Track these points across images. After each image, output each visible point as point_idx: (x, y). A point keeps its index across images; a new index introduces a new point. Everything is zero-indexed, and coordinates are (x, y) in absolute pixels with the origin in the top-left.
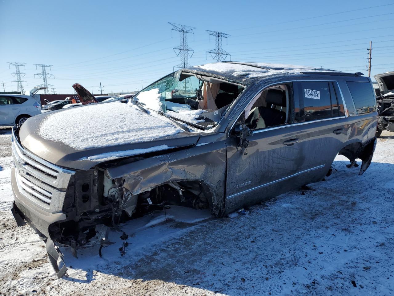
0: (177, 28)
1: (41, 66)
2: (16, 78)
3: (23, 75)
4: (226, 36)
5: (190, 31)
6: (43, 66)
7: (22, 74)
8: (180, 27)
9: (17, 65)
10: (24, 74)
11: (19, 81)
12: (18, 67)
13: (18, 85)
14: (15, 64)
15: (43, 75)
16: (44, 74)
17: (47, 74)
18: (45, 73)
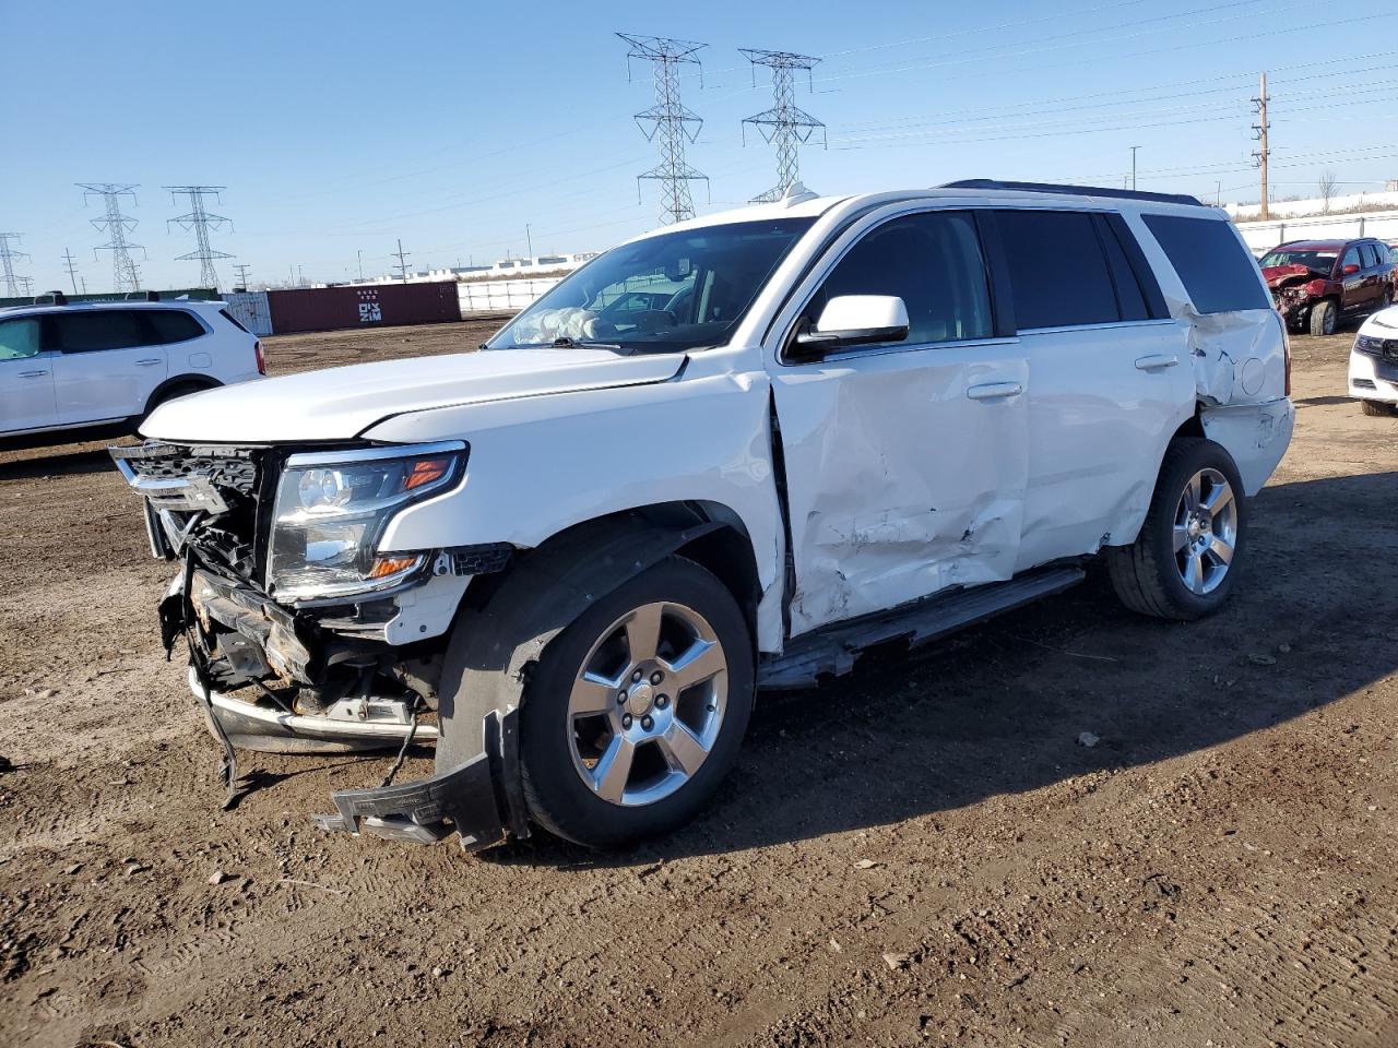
0: (645, 50)
1: (188, 190)
2: (107, 237)
3: (131, 224)
4: (807, 63)
5: (688, 57)
6: (195, 191)
7: (128, 223)
8: (654, 45)
9: (109, 192)
10: (134, 223)
11: (120, 246)
12: (115, 200)
13: (116, 258)
14: (102, 188)
15: (196, 220)
16: (200, 219)
17: (207, 217)
18: (202, 214)
